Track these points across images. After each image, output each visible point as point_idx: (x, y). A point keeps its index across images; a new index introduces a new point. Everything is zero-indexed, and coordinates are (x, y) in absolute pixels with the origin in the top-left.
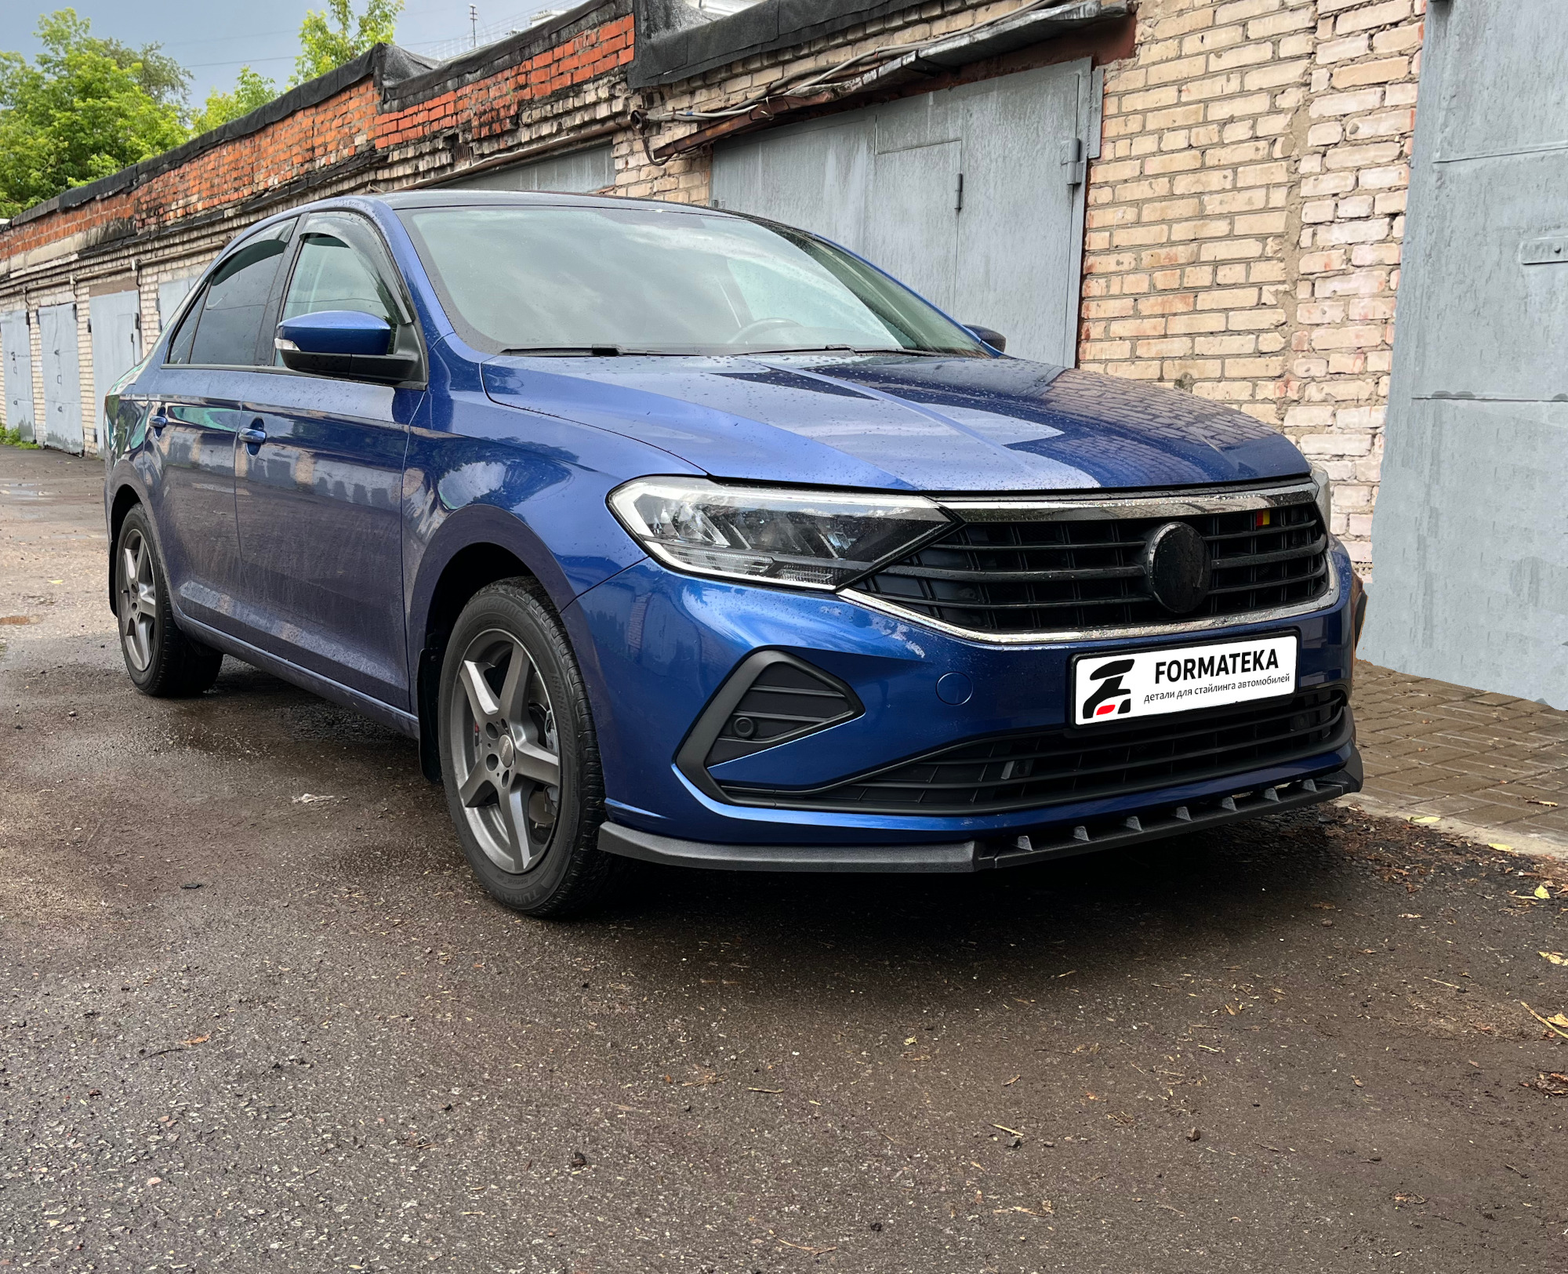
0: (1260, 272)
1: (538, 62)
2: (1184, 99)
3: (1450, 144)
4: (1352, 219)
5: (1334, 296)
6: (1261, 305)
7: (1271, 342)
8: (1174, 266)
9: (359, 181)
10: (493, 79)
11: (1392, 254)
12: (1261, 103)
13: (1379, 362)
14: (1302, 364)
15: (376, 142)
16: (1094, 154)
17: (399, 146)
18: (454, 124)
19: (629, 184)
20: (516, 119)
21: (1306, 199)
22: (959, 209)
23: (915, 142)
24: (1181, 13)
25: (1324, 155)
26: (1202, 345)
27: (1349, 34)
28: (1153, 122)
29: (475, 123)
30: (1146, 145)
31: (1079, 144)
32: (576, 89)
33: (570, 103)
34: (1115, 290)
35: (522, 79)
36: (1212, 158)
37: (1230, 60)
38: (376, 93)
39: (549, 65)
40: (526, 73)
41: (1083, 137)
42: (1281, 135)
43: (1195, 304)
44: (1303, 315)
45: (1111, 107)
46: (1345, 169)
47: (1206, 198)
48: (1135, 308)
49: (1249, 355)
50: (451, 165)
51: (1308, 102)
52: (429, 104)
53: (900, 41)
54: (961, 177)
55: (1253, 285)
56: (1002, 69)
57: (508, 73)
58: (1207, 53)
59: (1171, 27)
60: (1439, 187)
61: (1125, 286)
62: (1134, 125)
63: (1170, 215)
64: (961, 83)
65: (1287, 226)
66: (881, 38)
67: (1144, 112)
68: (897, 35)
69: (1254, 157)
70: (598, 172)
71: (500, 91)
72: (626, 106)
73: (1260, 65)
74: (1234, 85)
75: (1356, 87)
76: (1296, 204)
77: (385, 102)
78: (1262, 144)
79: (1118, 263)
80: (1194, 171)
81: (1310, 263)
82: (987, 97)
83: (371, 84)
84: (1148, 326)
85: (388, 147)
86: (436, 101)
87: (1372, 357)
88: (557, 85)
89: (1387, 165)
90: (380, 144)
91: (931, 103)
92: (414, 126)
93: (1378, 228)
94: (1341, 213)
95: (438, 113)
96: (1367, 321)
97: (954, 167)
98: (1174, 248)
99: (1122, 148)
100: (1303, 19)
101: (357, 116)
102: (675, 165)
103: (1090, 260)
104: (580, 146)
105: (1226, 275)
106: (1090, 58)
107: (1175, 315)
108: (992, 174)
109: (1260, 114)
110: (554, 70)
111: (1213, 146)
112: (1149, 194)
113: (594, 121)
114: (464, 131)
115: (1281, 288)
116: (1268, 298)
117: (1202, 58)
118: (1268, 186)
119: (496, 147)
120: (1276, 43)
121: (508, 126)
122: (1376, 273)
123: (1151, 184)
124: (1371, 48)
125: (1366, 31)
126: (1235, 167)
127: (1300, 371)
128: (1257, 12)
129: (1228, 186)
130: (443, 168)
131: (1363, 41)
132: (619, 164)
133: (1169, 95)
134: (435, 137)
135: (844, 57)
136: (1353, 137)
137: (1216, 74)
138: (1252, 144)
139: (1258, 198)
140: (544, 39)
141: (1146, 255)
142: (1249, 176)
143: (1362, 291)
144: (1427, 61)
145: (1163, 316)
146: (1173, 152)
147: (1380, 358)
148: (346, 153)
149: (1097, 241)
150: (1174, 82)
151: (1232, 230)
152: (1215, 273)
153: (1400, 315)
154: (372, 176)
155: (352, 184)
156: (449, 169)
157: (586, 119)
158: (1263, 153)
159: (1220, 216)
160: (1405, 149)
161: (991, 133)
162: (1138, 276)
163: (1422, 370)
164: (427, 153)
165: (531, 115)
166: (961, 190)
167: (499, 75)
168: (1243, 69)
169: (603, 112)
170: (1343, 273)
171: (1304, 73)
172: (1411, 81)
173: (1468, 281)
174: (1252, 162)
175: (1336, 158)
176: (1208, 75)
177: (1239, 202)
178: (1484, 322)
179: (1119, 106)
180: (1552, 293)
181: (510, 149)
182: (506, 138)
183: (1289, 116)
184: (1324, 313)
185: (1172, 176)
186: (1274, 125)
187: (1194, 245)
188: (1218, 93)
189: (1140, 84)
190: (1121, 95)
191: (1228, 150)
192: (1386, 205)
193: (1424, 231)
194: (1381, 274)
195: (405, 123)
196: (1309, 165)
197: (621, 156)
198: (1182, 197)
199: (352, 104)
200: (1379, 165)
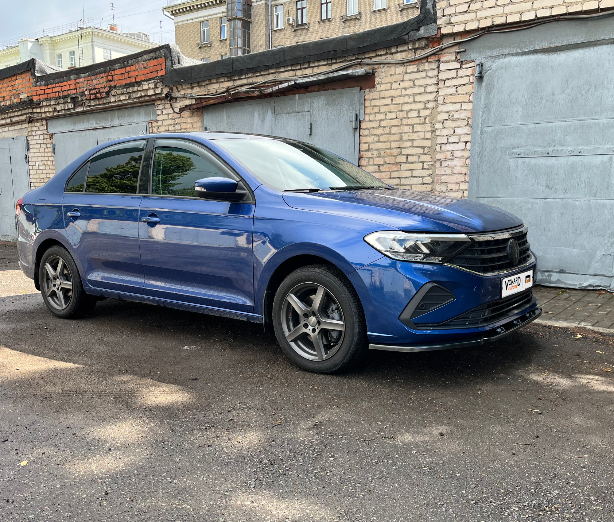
0: (423, 158)
1: (117, 72)
2: (394, 102)
3: (484, 122)
4: (453, 143)
5: (448, 166)
6: (423, 168)
7: (428, 180)
8: (392, 156)
9: (23, 112)
10: (95, 77)
11: (467, 154)
12: (421, 106)
13: (464, 186)
14: (438, 187)
15: (33, 97)
16: (362, 118)
17: (46, 100)
18: (75, 92)
19: (164, 120)
20: (108, 93)
21: (437, 136)
22: (311, 134)
23: (291, 111)
24: (391, 75)
25: (443, 123)
26: (403, 181)
27: (449, 87)
28: (383, 109)
29: (87, 93)
30: (380, 117)
31: (357, 115)
32: (139, 83)
33: (135, 89)
34: (371, 163)
35: (110, 78)
36: (405, 122)
37: (409, 92)
38: (31, 78)
39: (124, 74)
40: (112, 76)
41: (358, 113)
42: (428, 116)
43: (400, 168)
44: (438, 172)
45: (367, 104)
46: (450, 128)
47: (403, 134)
48: (379, 169)
49: (420, 184)
50: (74, 109)
51: (437, 106)
52: (62, 84)
53: (283, 76)
54: (311, 124)
55: (420, 162)
56: (324, 89)
57: (102, 75)
58: (401, 89)
59: (388, 79)
60: (481, 135)
61: (375, 162)
62: (376, 110)
63: (390, 139)
64: (308, 92)
65: (431, 144)
66: (275, 75)
67: (380, 106)
68: (281, 74)
69: (419, 122)
70: (147, 114)
71: (100, 82)
72: (162, 91)
73: (420, 94)
74: (411, 99)
75: (452, 103)
76: (434, 138)
77: (37, 82)
78: (422, 118)
79: (372, 154)
80: (398, 126)
81: (439, 156)
82: (320, 98)
83: (29, 74)
84: (384, 175)
85: (40, 100)
86: (65, 83)
87: (462, 185)
88: (128, 81)
89: (464, 127)
90: (35, 99)
91: (297, 98)
92: (54, 92)
93: (462, 146)
94: (449, 141)
95: (67, 88)
96: (460, 174)
97: (307, 120)
98: (392, 151)
99: (372, 117)
100: (434, 81)
101: (21, 86)
102: (186, 114)
103: (362, 153)
104: (139, 104)
105: (410, 159)
106: (359, 88)
107: (394, 171)
108: (323, 124)
109: (421, 109)
110: (126, 75)
111: (405, 118)
112: (382, 132)
113: (147, 96)
114: (81, 96)
115: (431, 163)
116: (426, 166)
117: (399, 91)
118: (424, 132)
119: (98, 103)
120: (425, 88)
121: (104, 94)
122: (462, 159)
123: (383, 129)
124: (457, 91)
125: (455, 86)
126: (413, 125)
127: (438, 189)
128: (418, 77)
129: (411, 131)
130: (69, 109)
131: (454, 89)
132: (159, 112)
133: (388, 101)
134: (65, 97)
135: (260, 80)
136: (452, 118)
137: (404, 96)
138: (419, 118)
139: (421, 135)
140: (120, 63)
141: (382, 152)
142: (418, 128)
143: (457, 165)
144: (475, 96)
145: (389, 171)
146: (390, 119)
147: (464, 185)
148: (15, 101)
149: (364, 147)
150: (390, 97)
151: (412, 145)
152: (407, 158)
153: (470, 172)
154: (30, 111)
155: (20, 113)
156: (72, 110)
157: (143, 95)
158: (422, 121)
159: (408, 140)
160: (469, 122)
161: (322, 110)
162: (379, 159)
163: (478, 189)
164: (61, 103)
165: (116, 91)
166: (311, 128)
167: (98, 76)
168: (414, 95)
169: (151, 92)
170: (451, 159)
171: (435, 97)
172: (470, 102)
173: (492, 162)
174: (418, 124)
175: (447, 124)
176: (402, 96)
177: (415, 136)
178: (497, 175)
179: (370, 104)
180: (517, 167)
181: (104, 104)
182: (102, 100)
183: (431, 110)
184: (445, 171)
185: (391, 127)
186: (426, 113)
187: (399, 150)
188: (406, 101)
189: (378, 97)
190: (371, 100)
191: (410, 120)
192: (464, 139)
193: (477, 147)
194: (464, 160)
195: (50, 91)
196: (438, 125)
197: (160, 109)
198: (395, 134)
199: (17, 82)
200: (461, 127)
